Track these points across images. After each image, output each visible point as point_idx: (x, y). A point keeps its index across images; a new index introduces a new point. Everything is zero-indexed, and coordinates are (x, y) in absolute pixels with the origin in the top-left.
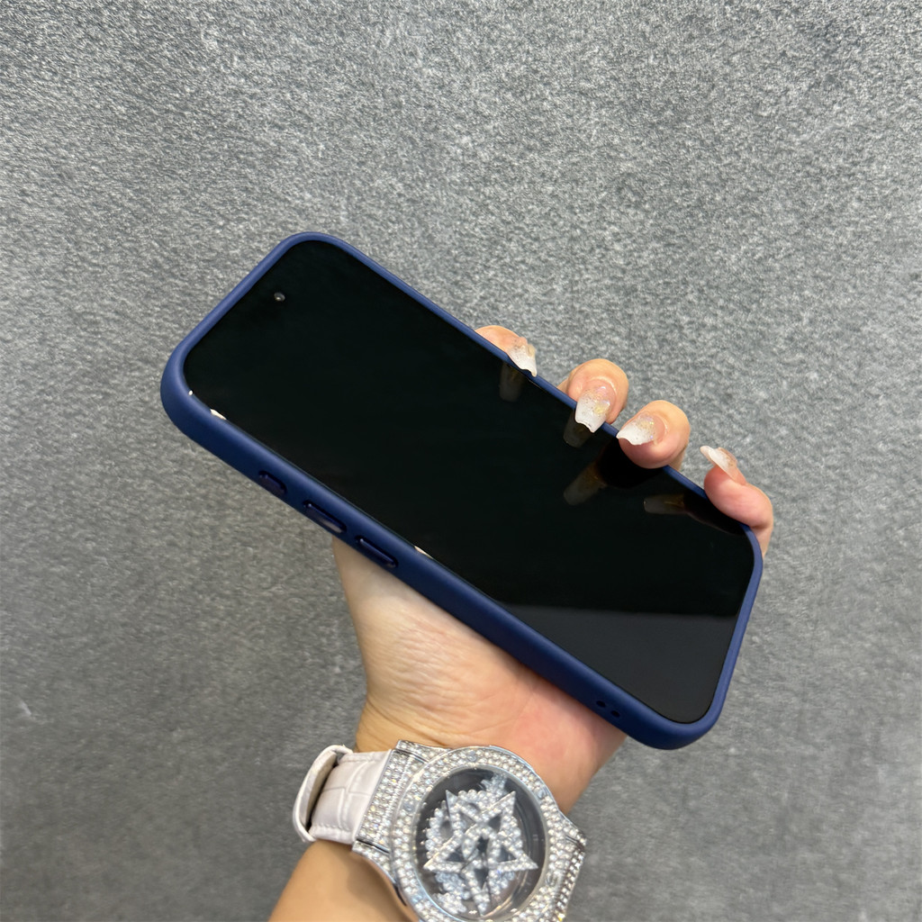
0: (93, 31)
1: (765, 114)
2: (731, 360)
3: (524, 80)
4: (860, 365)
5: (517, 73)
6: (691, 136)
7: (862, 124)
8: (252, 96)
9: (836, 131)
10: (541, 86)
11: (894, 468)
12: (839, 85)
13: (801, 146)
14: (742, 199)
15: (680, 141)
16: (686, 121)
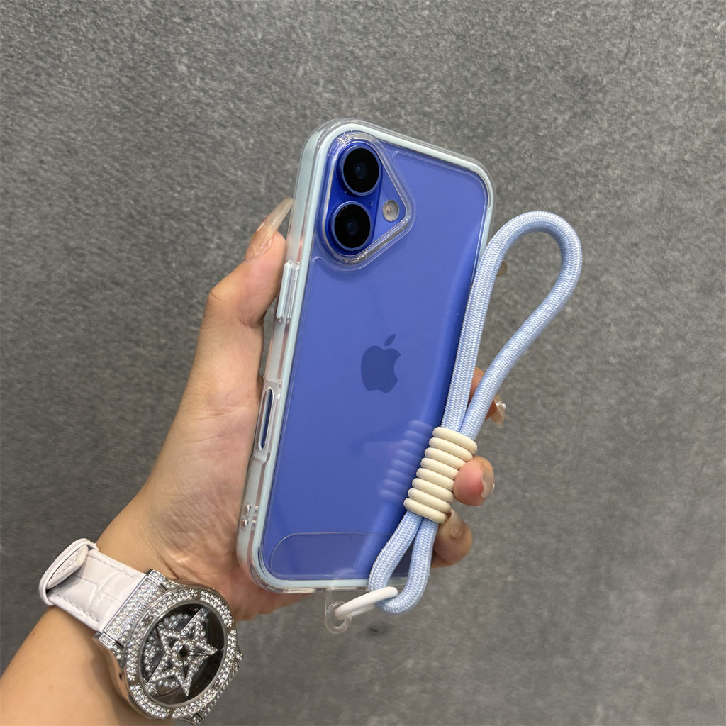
0: (102, 54)
1: (541, 134)
2: (516, 297)
3: (388, 104)
4: (599, 303)
5: (384, 99)
6: (494, 146)
7: (603, 143)
8: (208, 105)
9: (586, 147)
10: (399, 109)
11: (620, 375)
12: (589, 117)
13: (564, 156)
14: (525, 189)
15: (486, 149)
16: (491, 137)
